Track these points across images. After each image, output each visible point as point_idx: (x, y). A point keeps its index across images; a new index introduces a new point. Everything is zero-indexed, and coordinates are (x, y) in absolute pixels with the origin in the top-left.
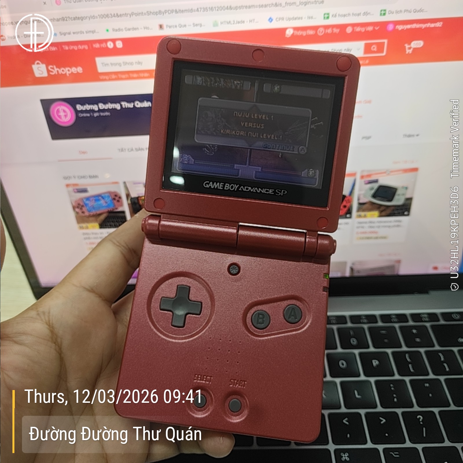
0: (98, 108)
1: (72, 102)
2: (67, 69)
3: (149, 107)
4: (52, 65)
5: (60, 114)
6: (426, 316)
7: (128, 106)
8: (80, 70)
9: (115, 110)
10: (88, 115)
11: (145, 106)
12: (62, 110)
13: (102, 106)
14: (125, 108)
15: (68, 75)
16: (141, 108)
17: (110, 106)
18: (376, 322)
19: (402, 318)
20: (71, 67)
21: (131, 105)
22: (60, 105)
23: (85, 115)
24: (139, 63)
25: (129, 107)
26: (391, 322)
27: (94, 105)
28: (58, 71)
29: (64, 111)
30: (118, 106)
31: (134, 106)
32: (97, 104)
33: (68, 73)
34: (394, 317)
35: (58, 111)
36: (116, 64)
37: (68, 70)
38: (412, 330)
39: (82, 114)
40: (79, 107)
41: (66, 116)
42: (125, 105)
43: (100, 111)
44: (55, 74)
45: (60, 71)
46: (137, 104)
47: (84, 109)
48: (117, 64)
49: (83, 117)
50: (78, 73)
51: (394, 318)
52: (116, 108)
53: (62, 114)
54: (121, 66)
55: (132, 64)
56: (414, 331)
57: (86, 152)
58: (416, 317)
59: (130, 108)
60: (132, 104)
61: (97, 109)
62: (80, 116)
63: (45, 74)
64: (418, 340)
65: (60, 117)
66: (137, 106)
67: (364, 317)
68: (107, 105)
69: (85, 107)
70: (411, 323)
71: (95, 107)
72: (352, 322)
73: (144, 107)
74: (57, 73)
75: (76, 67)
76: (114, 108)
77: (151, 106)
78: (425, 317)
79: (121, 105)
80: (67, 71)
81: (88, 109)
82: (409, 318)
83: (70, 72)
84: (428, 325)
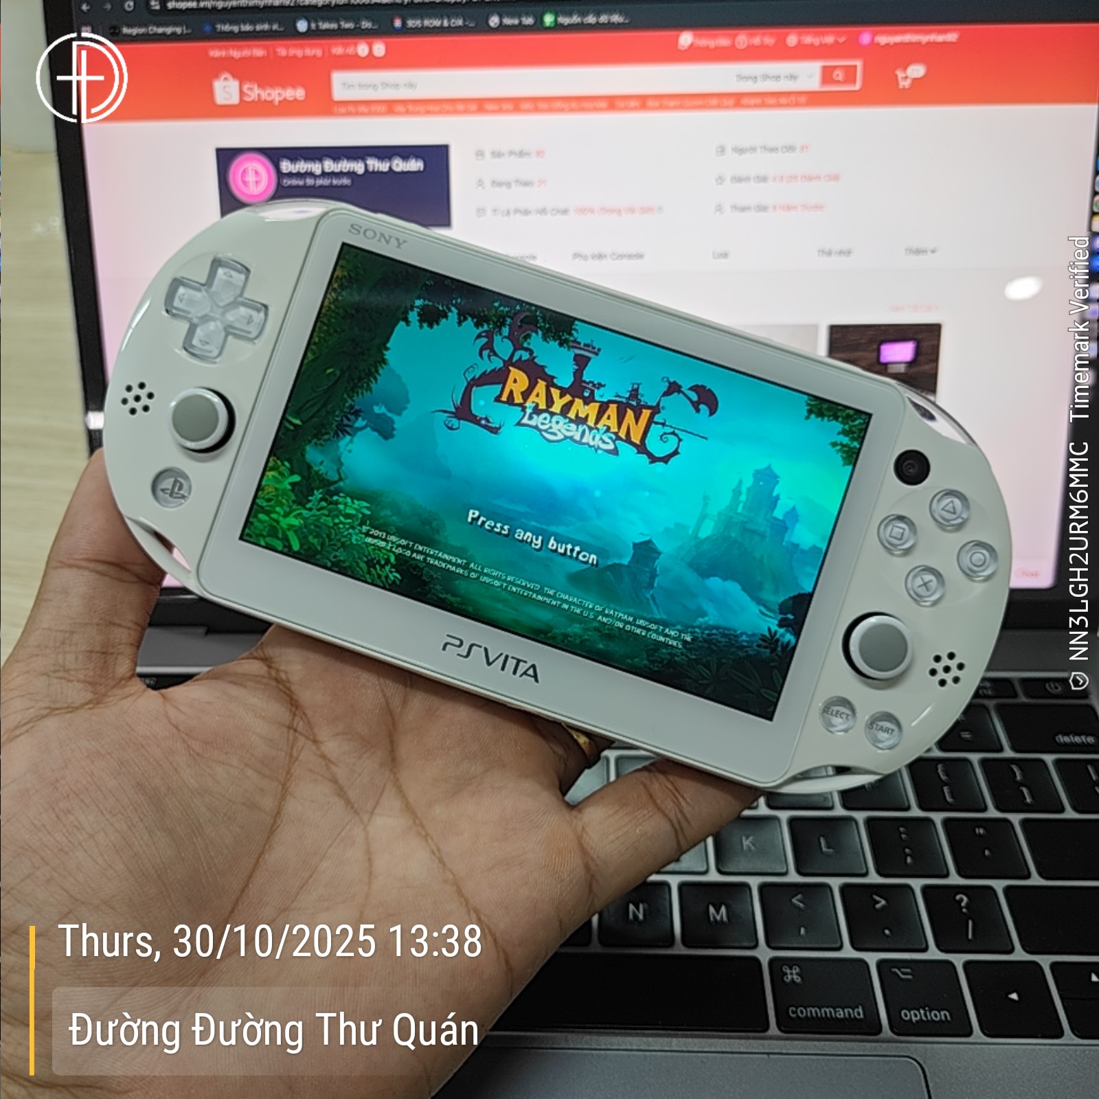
0: (322, 169)
1: (274, 155)
2: (277, 91)
3: (418, 172)
4: (251, 80)
5: (247, 179)
7: (378, 167)
8: (300, 93)
9: (351, 174)
10: (301, 183)
11: (412, 169)
12: (253, 172)
13: (329, 165)
14: (373, 172)
15: (276, 103)
16: (403, 173)
17: (345, 166)
20: (283, 86)
21: (383, 167)
22: (251, 160)
23: (294, 182)
24: (411, 85)
25: (381, 169)
27: (315, 163)
28: (259, 95)
29: (257, 173)
30: (359, 167)
31: (390, 168)
32: (321, 160)
33: (277, 99)
35: (245, 172)
36: (368, 86)
37: (279, 94)
39: (290, 180)
40: (286, 166)
41: (257, 182)
42: (374, 165)
43: (324, 174)
44: (253, 101)
45: (264, 95)
46: (397, 165)
47: (294, 171)
48: (370, 86)
49: (290, 187)
50: (295, 100)
52: (356, 170)
53: (251, 178)
54: (376, 90)
55: (397, 86)
59: (382, 173)
60: (388, 165)
61: (318, 172)
62: (286, 186)
63: (235, 100)
65: (245, 183)
66: (396, 169)
68: (340, 165)
69: (297, 166)
71: (316, 168)
73: (409, 172)
74: (256, 99)
75: (294, 86)
76: (351, 170)
77: (422, 169)
79: (366, 165)
80: (275, 95)
81: (302, 171)
83: (281, 99)
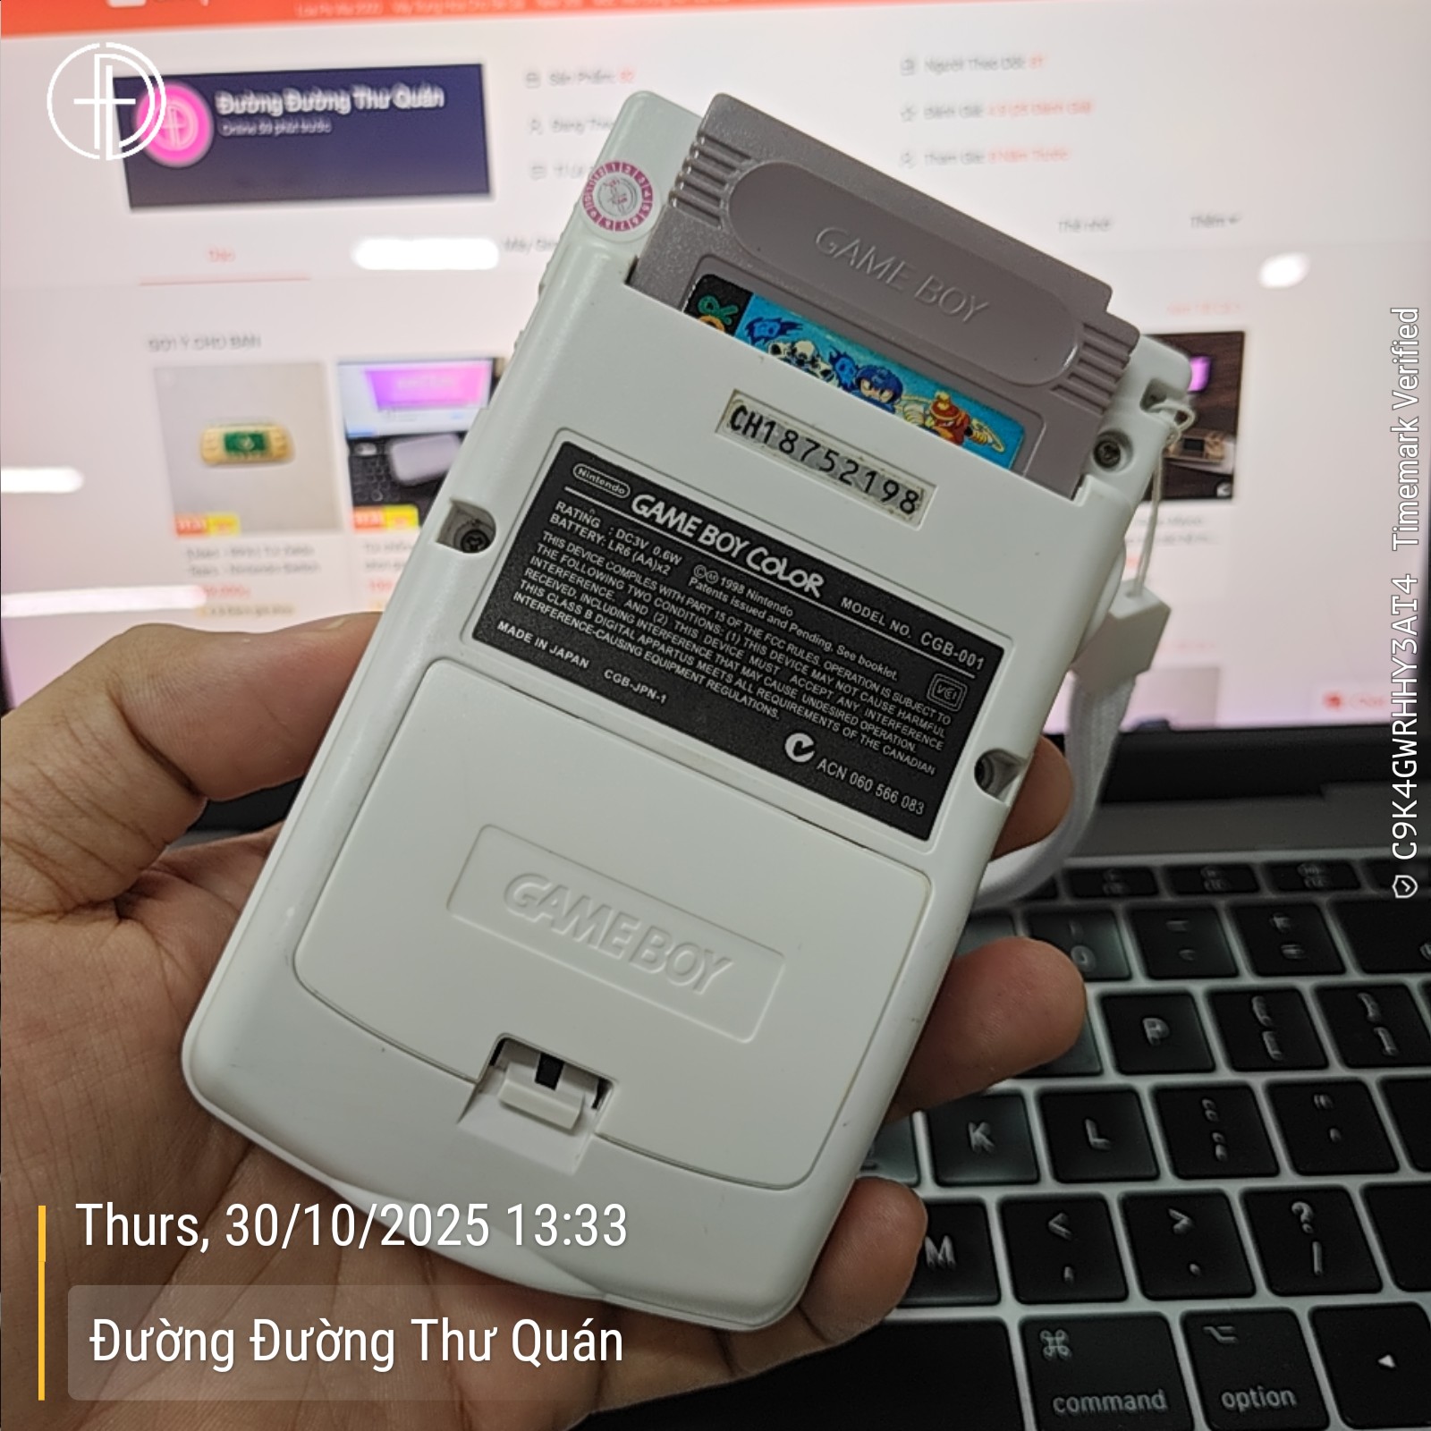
0: (284, 106)
1: (205, 86)
3: (437, 108)
6: (1316, 870)
7: (373, 102)
9: (330, 114)
10: (251, 130)
11: (426, 106)
12: (175, 113)
13: (294, 101)
14: (365, 110)
15: (205, 2)
16: (412, 110)
17: (320, 100)
18: (1155, 892)
19: (1239, 877)
21: (380, 101)
23: (241, 129)
25: (376, 106)
26: (1205, 892)
27: (271, 97)
29: (180, 115)
30: (341, 103)
31: (391, 103)
32: (280, 93)
34: (1212, 873)
38: (1272, 917)
39: (233, 126)
40: (226, 103)
42: (365, 100)
43: (287, 115)
46: (402, 98)
47: (239, 112)
49: (234, 137)
51: (1213, 878)
52: (336, 109)
53: (172, 125)
56: (1279, 922)
57: (230, 255)
58: (1285, 875)
59: (378, 110)
60: (388, 98)
61: (278, 112)
62: (229, 134)
64: (1291, 951)
66: (401, 105)
67: (1112, 877)
68: (311, 101)
69: (244, 103)
70: (1268, 895)
71: (274, 105)
72: (1076, 895)
73: (421, 109)
76: (330, 108)
77: (442, 104)
78: (1311, 875)
79: (353, 100)
81: (252, 111)
82: (1261, 879)
84: (1323, 900)
